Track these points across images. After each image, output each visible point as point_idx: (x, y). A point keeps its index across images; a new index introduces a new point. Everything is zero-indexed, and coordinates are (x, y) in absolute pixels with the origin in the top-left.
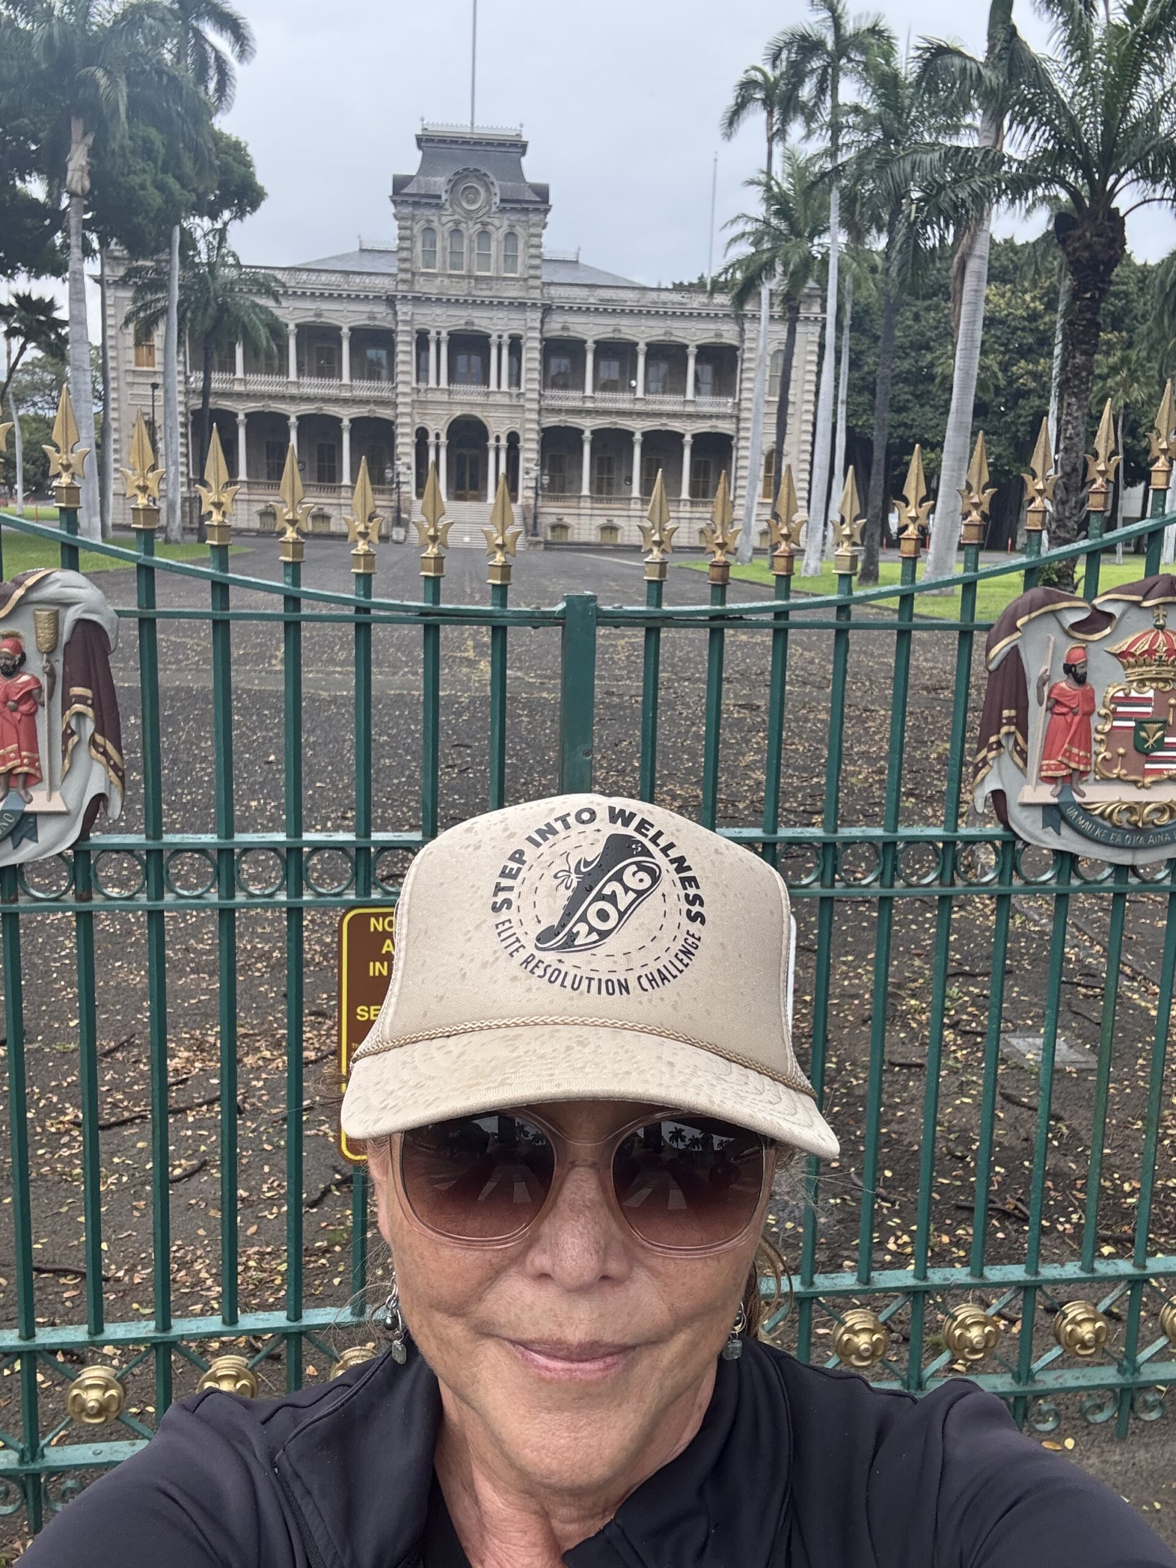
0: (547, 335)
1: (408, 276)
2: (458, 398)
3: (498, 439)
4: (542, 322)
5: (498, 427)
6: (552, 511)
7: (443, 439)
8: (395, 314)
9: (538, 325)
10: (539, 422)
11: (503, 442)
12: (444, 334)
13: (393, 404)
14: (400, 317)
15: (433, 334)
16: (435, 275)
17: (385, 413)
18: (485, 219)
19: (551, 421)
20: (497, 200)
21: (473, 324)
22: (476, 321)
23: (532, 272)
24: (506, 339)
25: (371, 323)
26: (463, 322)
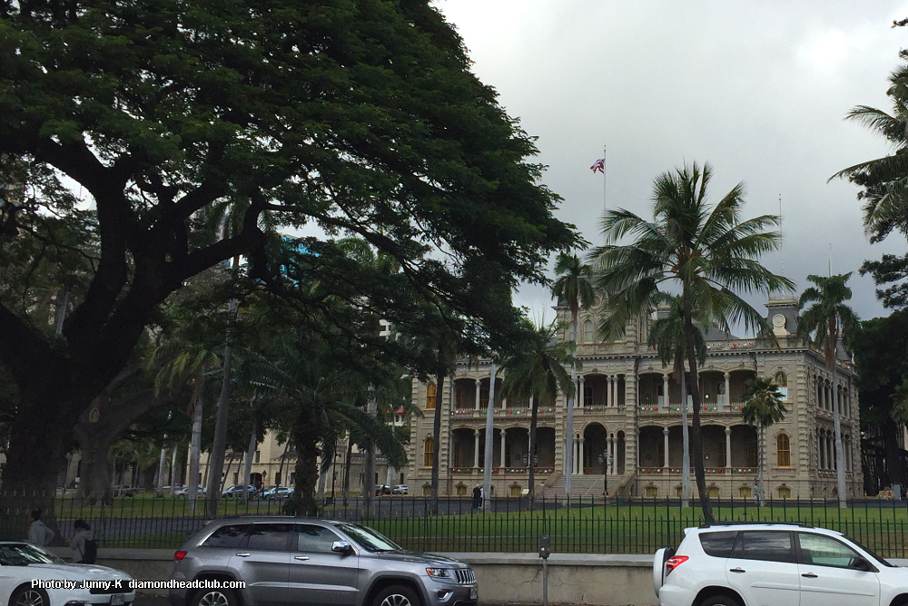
0: (640, 374)
2: (590, 413)
3: (612, 435)
4: (637, 367)
5: (612, 428)
6: (645, 479)
7: (581, 437)
9: (632, 368)
10: (635, 424)
11: (615, 437)
12: (582, 379)
13: (553, 419)
15: (576, 377)
17: (550, 424)
18: (603, 313)
19: (643, 423)
26: (592, 370)
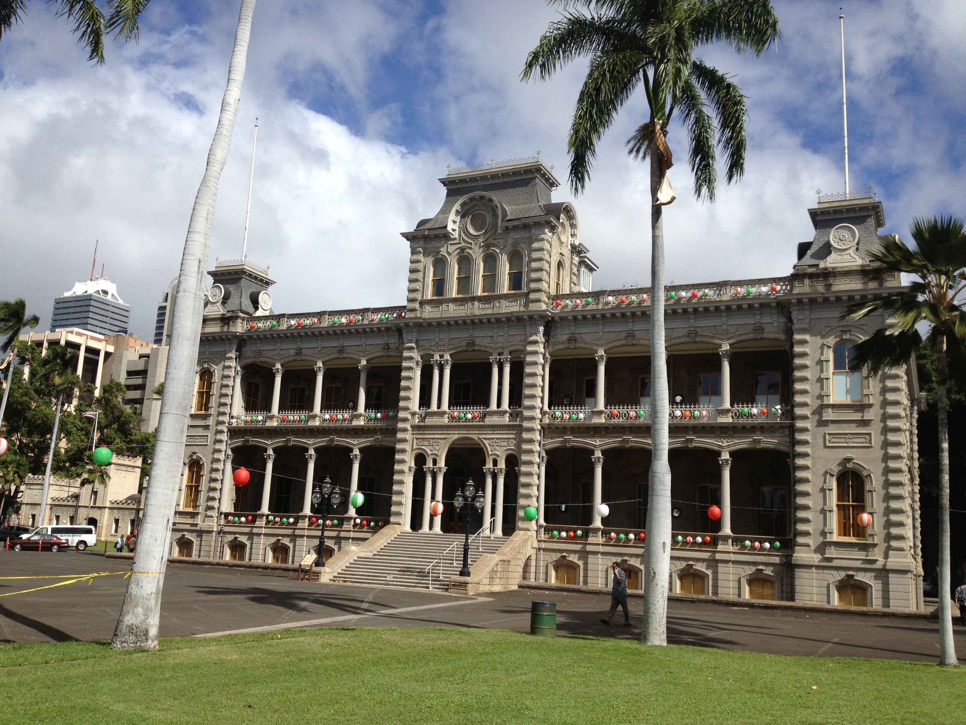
1: (417, 305)
3: (495, 462)
4: (545, 335)
5: (495, 449)
7: (441, 465)
8: (403, 342)
9: (539, 338)
10: (537, 444)
11: (502, 465)
12: (447, 359)
13: (393, 431)
14: (405, 345)
15: (436, 358)
16: (440, 302)
17: (387, 440)
18: (490, 242)
20: (500, 221)
21: (473, 344)
22: (477, 341)
24: (508, 357)
25: (386, 354)
26: (464, 343)
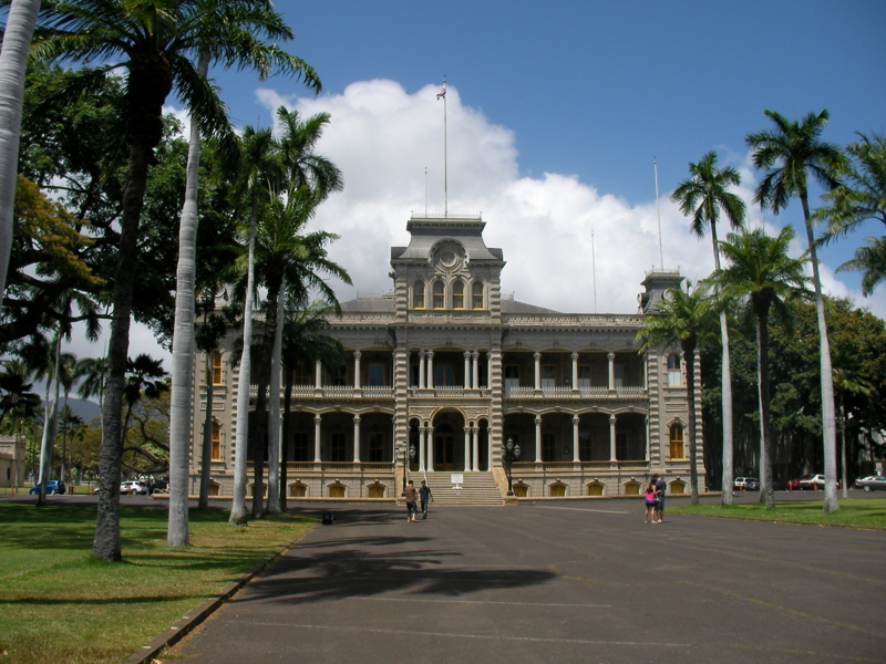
0: (506, 349)
1: (405, 313)
2: (440, 396)
3: (472, 424)
4: (502, 339)
5: (471, 416)
6: (514, 476)
8: (395, 338)
9: (500, 342)
10: (502, 411)
11: (476, 426)
12: (431, 353)
14: (399, 341)
15: (422, 351)
16: (424, 312)
17: (387, 410)
18: (459, 273)
19: (511, 410)
20: (468, 260)
21: (451, 344)
22: (454, 341)
23: (495, 307)
24: (476, 354)
25: (377, 346)
26: (444, 342)
